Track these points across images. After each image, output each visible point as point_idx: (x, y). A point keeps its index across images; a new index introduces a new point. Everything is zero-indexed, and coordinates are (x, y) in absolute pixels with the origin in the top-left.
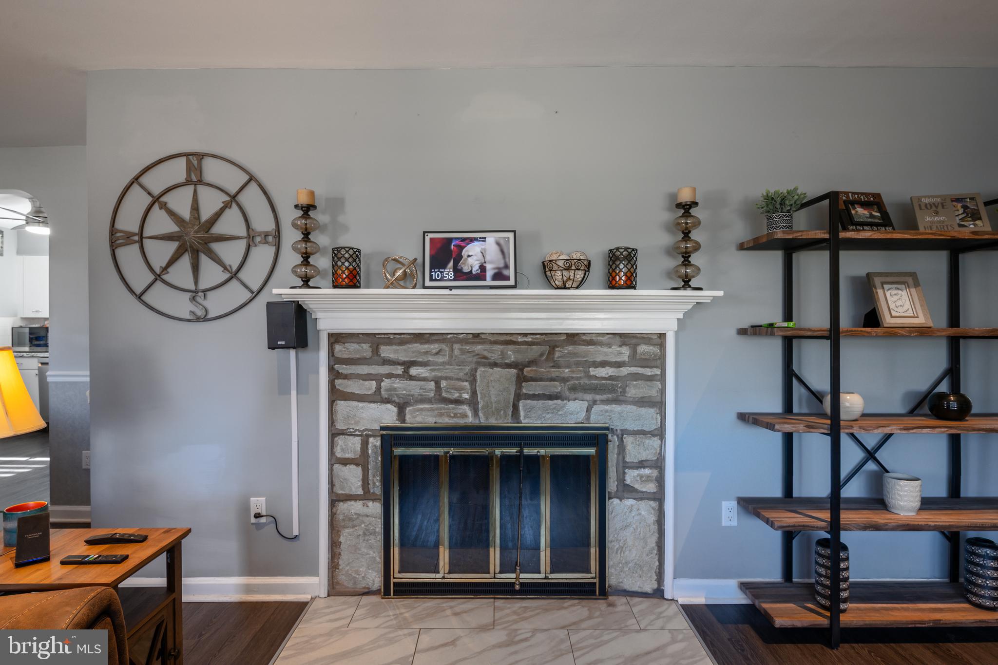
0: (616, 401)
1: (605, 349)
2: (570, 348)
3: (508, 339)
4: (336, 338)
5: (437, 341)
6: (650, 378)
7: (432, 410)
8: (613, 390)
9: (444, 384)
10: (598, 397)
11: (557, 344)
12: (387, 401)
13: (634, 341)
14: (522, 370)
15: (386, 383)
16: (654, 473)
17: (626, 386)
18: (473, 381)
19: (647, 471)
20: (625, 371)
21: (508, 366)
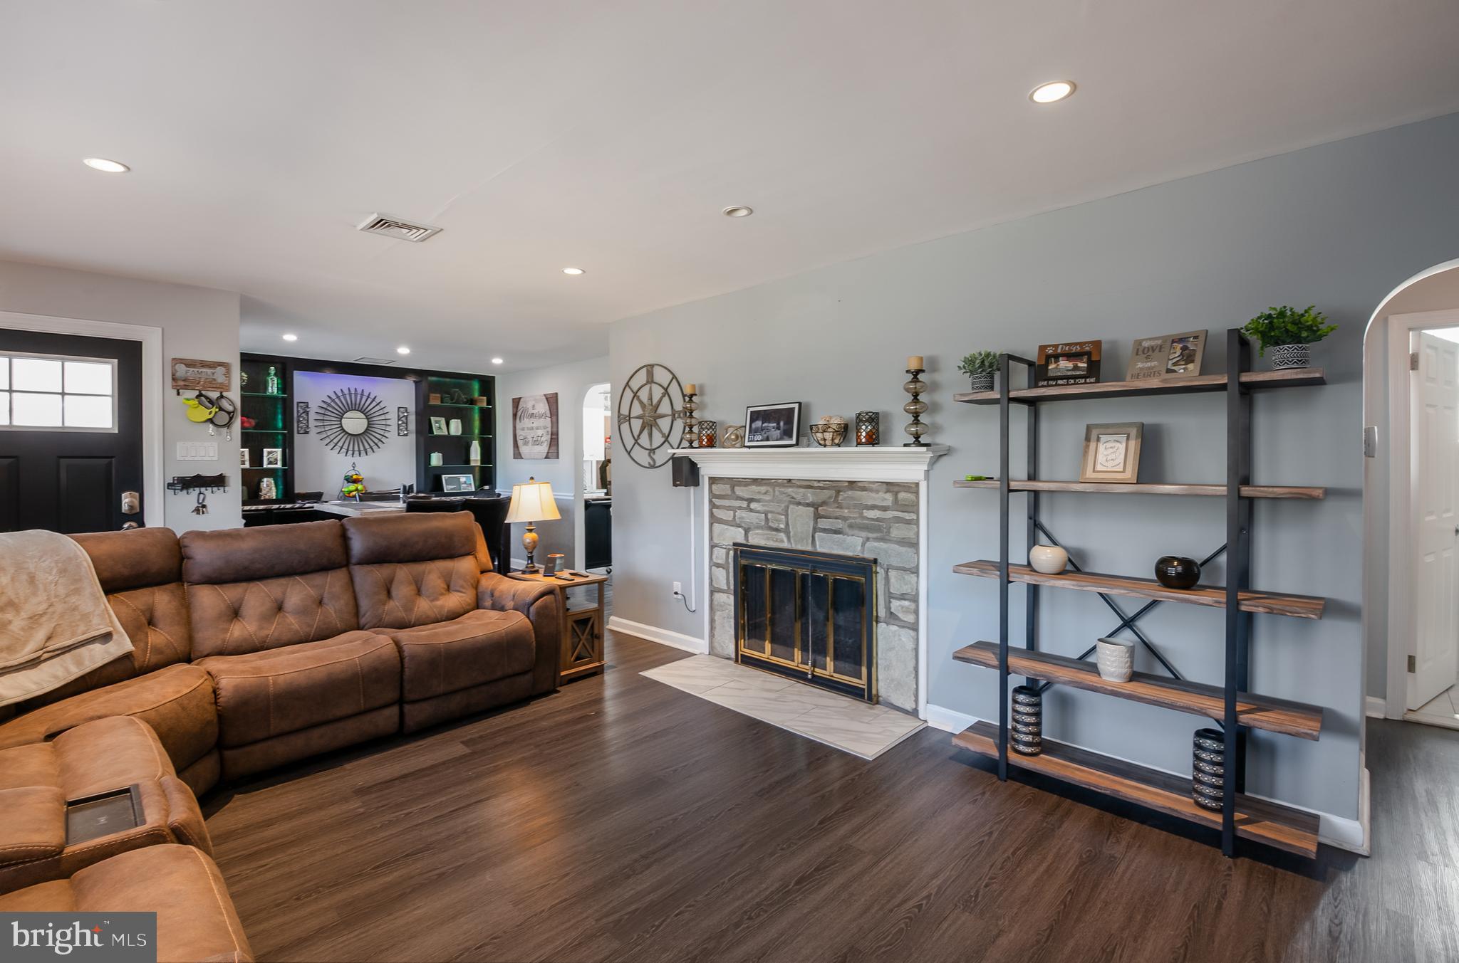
0: (882, 539)
1: (873, 495)
2: (850, 493)
3: (808, 485)
4: (713, 480)
5: (765, 484)
6: (909, 522)
7: (763, 535)
8: (878, 529)
9: (770, 516)
10: (870, 535)
11: (841, 489)
12: (739, 526)
13: (896, 489)
14: (817, 509)
15: (739, 513)
16: (913, 606)
17: (890, 527)
18: (787, 516)
19: (906, 603)
20: (890, 514)
21: (808, 505)
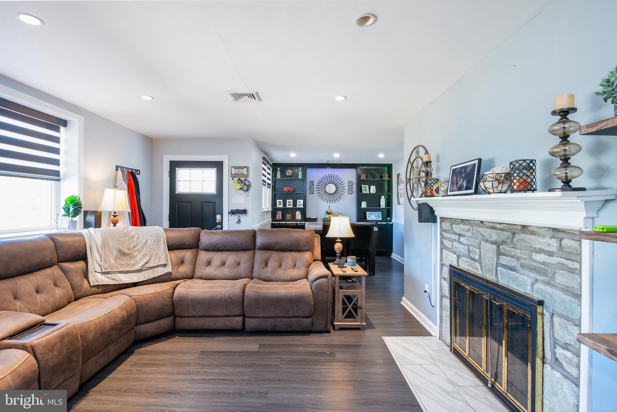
0: (548, 283)
1: (540, 239)
2: (522, 235)
3: (493, 226)
4: (443, 219)
5: (468, 224)
6: (572, 271)
7: (467, 262)
8: (545, 274)
9: (471, 248)
10: (538, 277)
11: (516, 232)
12: (455, 254)
13: (561, 235)
14: (498, 247)
15: (454, 243)
16: (575, 360)
17: (555, 273)
18: (480, 249)
19: (569, 354)
20: (554, 260)
21: (493, 243)
